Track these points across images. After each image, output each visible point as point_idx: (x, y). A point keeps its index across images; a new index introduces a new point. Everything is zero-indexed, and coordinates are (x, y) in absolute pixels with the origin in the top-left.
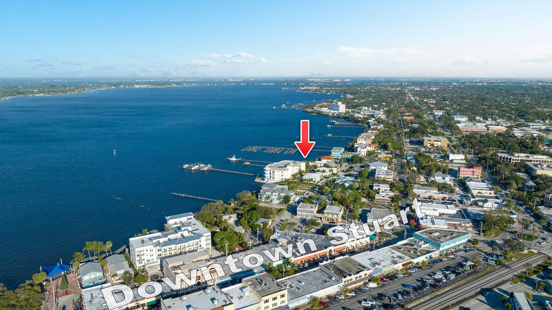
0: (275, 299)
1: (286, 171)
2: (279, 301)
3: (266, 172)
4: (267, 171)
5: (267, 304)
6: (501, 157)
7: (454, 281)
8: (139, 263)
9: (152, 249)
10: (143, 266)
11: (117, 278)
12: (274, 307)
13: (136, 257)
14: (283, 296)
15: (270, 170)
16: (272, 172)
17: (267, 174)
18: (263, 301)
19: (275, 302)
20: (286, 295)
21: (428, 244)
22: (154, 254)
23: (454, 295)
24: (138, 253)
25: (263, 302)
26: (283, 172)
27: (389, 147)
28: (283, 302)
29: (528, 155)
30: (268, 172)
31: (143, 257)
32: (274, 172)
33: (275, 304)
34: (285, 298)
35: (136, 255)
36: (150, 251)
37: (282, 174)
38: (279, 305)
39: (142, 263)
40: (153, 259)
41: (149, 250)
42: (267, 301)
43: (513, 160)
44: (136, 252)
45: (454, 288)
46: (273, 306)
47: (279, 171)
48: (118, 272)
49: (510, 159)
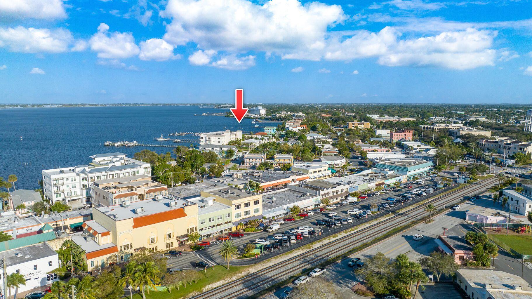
0: (247, 205)
1: (223, 137)
2: (252, 208)
3: (201, 140)
4: (202, 138)
5: (238, 211)
6: (424, 128)
7: (433, 195)
8: (57, 196)
9: (75, 178)
10: (63, 200)
11: (23, 211)
12: (247, 216)
13: (53, 187)
14: (256, 202)
15: (206, 137)
16: (207, 139)
17: (202, 142)
18: (234, 205)
19: (247, 209)
20: (260, 202)
21: (393, 171)
22: (78, 186)
23: (441, 202)
24: (55, 182)
25: (233, 207)
26: (220, 138)
27: (318, 128)
28: (257, 211)
29: (447, 125)
30: (204, 139)
31: (61, 188)
32: (209, 138)
33: (247, 213)
34: (259, 206)
35: (52, 185)
36: (72, 181)
37: (219, 140)
38: (252, 214)
39: (60, 196)
40: (76, 192)
41: (70, 179)
42: (238, 207)
43: (435, 128)
44: (52, 180)
45: (437, 199)
46: (245, 215)
47: (215, 137)
48: (26, 204)
49: (433, 128)
